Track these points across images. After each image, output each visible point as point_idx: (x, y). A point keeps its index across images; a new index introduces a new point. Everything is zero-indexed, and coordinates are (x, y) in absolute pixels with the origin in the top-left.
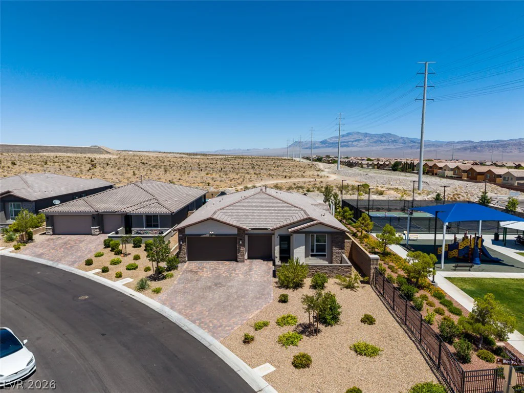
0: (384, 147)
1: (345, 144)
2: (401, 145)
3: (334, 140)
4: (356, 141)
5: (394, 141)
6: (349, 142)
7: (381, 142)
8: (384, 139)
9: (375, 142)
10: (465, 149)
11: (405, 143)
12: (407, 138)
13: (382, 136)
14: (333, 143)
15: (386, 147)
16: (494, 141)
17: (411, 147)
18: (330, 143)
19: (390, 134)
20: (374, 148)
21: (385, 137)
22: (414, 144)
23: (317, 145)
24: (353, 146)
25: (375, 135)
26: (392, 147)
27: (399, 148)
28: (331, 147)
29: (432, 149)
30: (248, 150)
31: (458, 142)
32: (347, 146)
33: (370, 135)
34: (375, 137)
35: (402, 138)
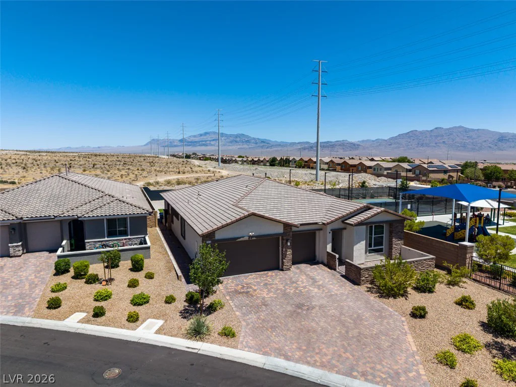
0: (239, 147)
1: (203, 143)
2: (254, 145)
3: (192, 139)
4: (213, 140)
5: (248, 142)
6: (206, 141)
7: (236, 142)
8: (238, 139)
9: (231, 142)
10: (304, 149)
11: (256, 143)
12: (258, 139)
13: (237, 136)
14: (191, 142)
15: (241, 147)
16: (325, 142)
17: (262, 147)
18: (188, 142)
19: (243, 135)
20: (230, 148)
21: (239, 137)
22: (265, 144)
23: (175, 144)
24: (212, 145)
25: (231, 136)
26: (245, 146)
27: (252, 148)
28: (190, 145)
29: (279, 148)
30: (99, 147)
31: (299, 143)
32: (206, 145)
33: (226, 135)
34: (231, 137)
35: (254, 139)
